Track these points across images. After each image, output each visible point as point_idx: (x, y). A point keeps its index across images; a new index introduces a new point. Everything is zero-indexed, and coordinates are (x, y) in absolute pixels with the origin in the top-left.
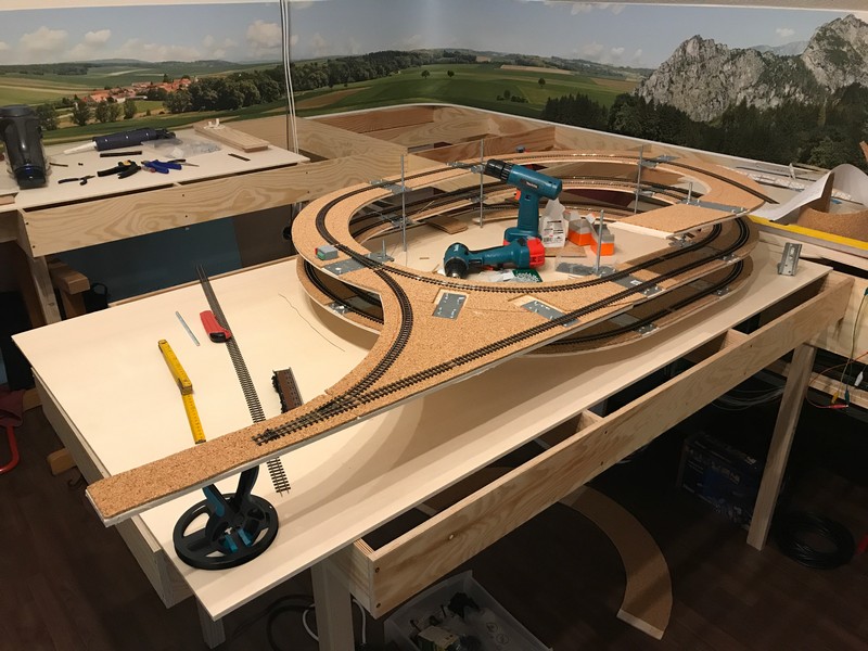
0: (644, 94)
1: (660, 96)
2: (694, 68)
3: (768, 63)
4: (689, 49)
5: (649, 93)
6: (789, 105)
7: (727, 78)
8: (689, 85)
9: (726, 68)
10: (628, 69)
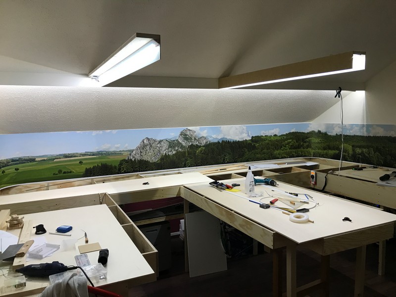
0: (131, 158)
1: (138, 157)
2: (148, 147)
3: (170, 142)
4: (145, 141)
5: (133, 157)
6: (178, 153)
7: (159, 148)
8: (147, 152)
9: (158, 145)
10: (123, 151)
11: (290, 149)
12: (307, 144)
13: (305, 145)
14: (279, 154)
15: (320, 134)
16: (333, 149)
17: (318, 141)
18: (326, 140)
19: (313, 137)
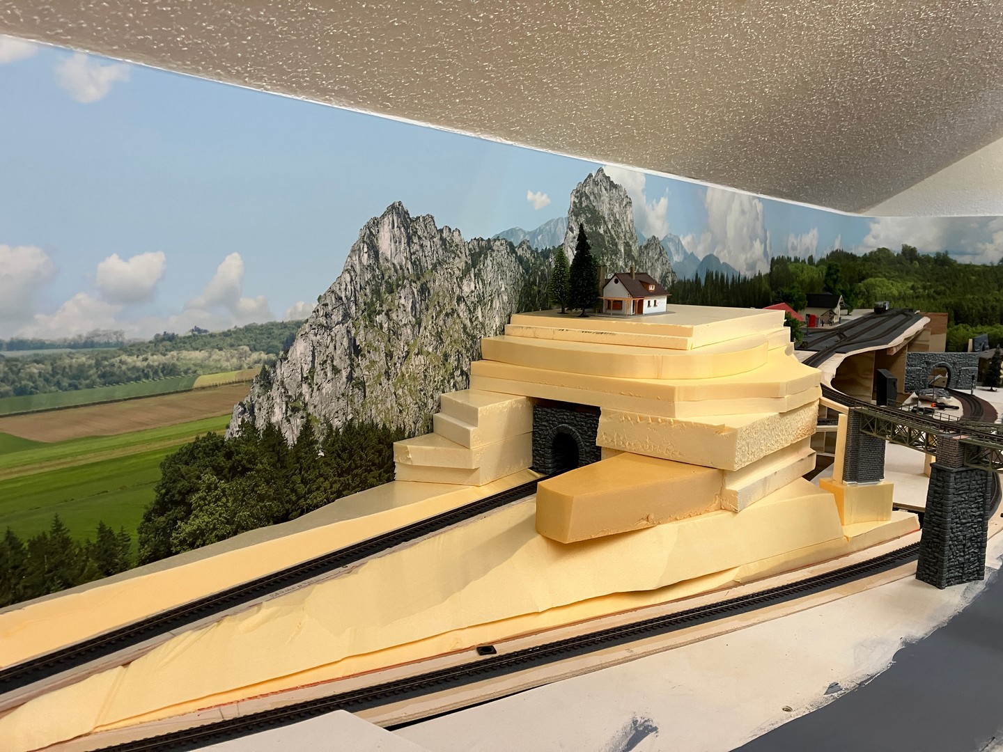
0: (277, 417)
1: (330, 405)
3: (526, 267)
5: (294, 406)
15: (912, 262)
16: (981, 319)
17: (902, 289)
18: (944, 285)
19: (880, 275)
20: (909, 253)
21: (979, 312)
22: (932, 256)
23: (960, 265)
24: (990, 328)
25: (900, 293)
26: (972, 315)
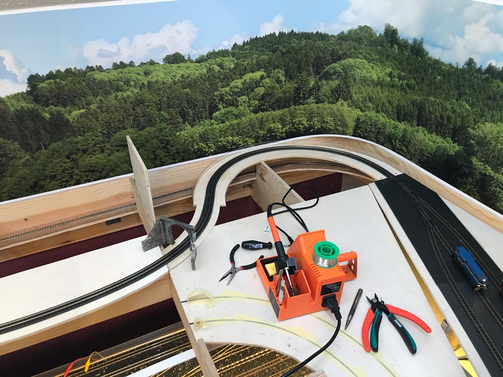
11: (255, 112)
12: (334, 83)
13: (327, 86)
14: (204, 138)
15: (392, 46)
16: (437, 127)
17: (382, 75)
18: (414, 79)
19: (361, 56)
20: (391, 34)
21: (437, 119)
22: (411, 42)
23: (430, 59)
24: (442, 140)
25: (379, 78)
26: (430, 120)
